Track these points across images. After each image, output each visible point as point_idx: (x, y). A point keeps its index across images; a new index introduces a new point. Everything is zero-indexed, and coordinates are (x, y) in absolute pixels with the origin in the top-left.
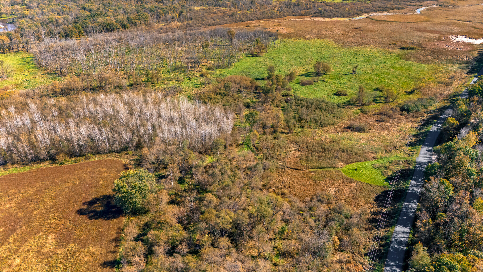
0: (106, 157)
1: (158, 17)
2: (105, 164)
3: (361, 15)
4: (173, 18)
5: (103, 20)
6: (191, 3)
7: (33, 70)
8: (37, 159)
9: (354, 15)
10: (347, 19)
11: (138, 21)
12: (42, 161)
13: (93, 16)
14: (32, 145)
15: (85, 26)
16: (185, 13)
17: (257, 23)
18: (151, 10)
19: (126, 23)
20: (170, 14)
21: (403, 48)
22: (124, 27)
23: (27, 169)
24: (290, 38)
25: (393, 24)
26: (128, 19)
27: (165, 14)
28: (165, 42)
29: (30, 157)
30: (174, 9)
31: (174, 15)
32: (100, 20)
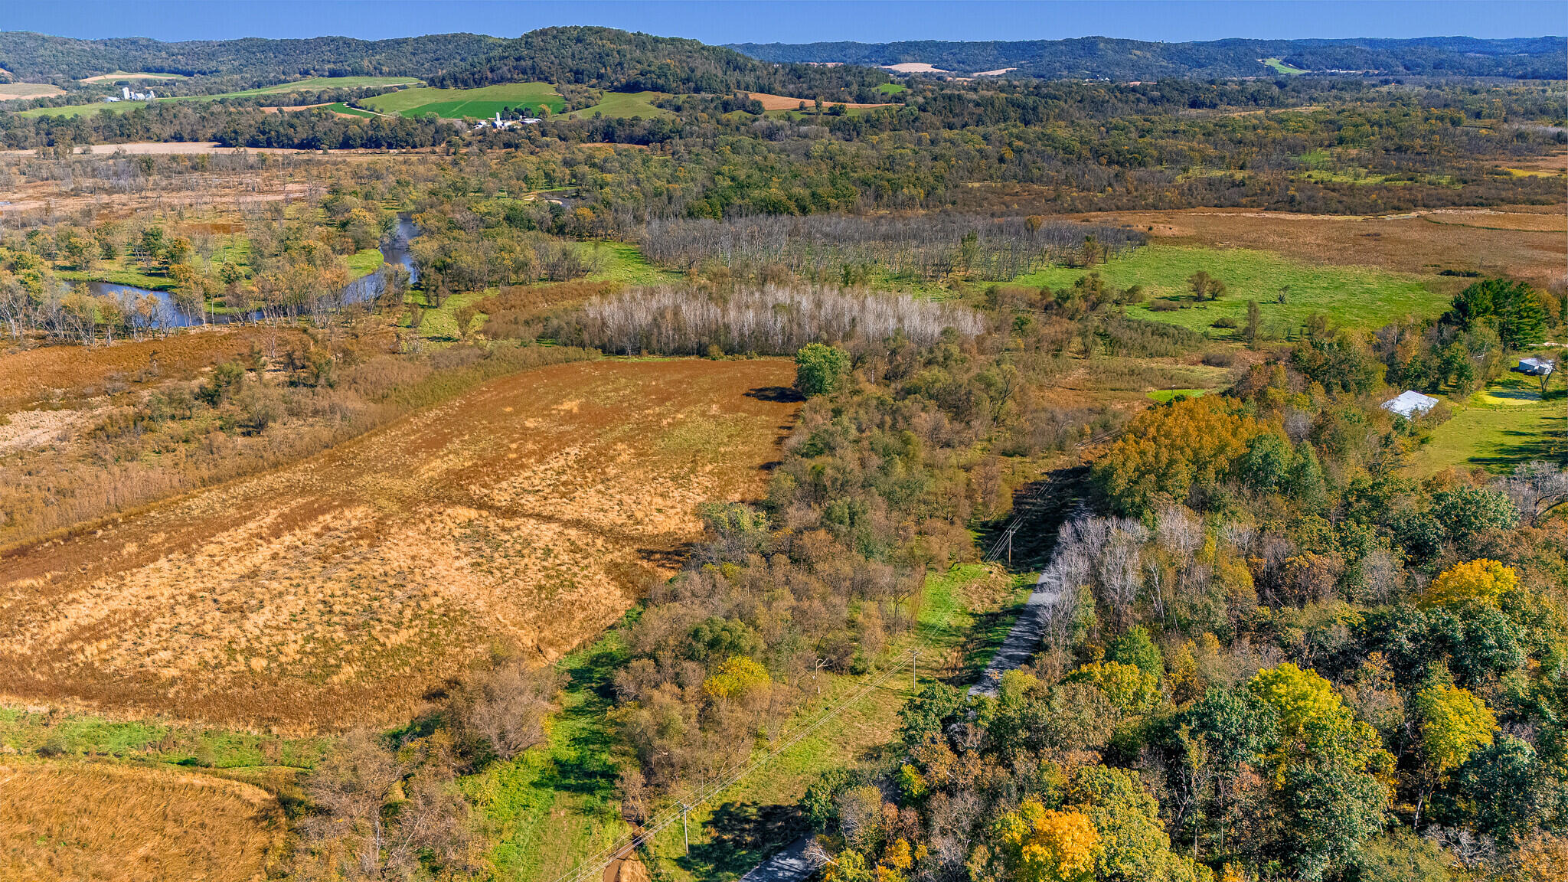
0: (776, 359)
1: (878, 197)
2: (776, 364)
3: (1409, 210)
4: (912, 198)
5: (763, 194)
6: (961, 173)
7: (641, 266)
8: (681, 351)
9: (1385, 209)
10: (1360, 218)
11: (833, 201)
12: (688, 354)
13: (741, 186)
14: (678, 329)
15: (726, 204)
16: (941, 191)
17: (1110, 217)
18: (865, 183)
19: (808, 202)
20: (905, 190)
21: (1449, 273)
22: (804, 210)
23: (667, 359)
24: (1177, 244)
25: (1482, 232)
26: (813, 194)
27: (895, 191)
28: (886, 238)
29: (672, 346)
30: (918, 182)
31: (914, 192)
32: (756, 193)
